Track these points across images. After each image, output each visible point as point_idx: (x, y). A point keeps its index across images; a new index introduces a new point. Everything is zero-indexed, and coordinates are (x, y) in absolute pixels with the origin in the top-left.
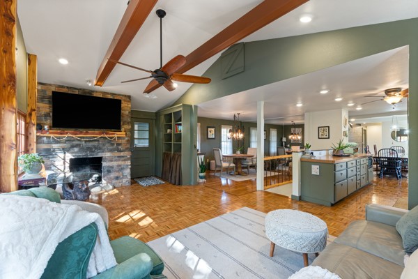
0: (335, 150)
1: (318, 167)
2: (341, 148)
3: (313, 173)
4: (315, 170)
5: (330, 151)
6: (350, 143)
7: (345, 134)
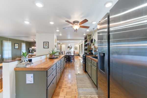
0: (50, 55)
1: (32, 75)
2: (53, 53)
3: (28, 82)
4: (30, 79)
5: (48, 55)
6: (58, 50)
7: (55, 47)
